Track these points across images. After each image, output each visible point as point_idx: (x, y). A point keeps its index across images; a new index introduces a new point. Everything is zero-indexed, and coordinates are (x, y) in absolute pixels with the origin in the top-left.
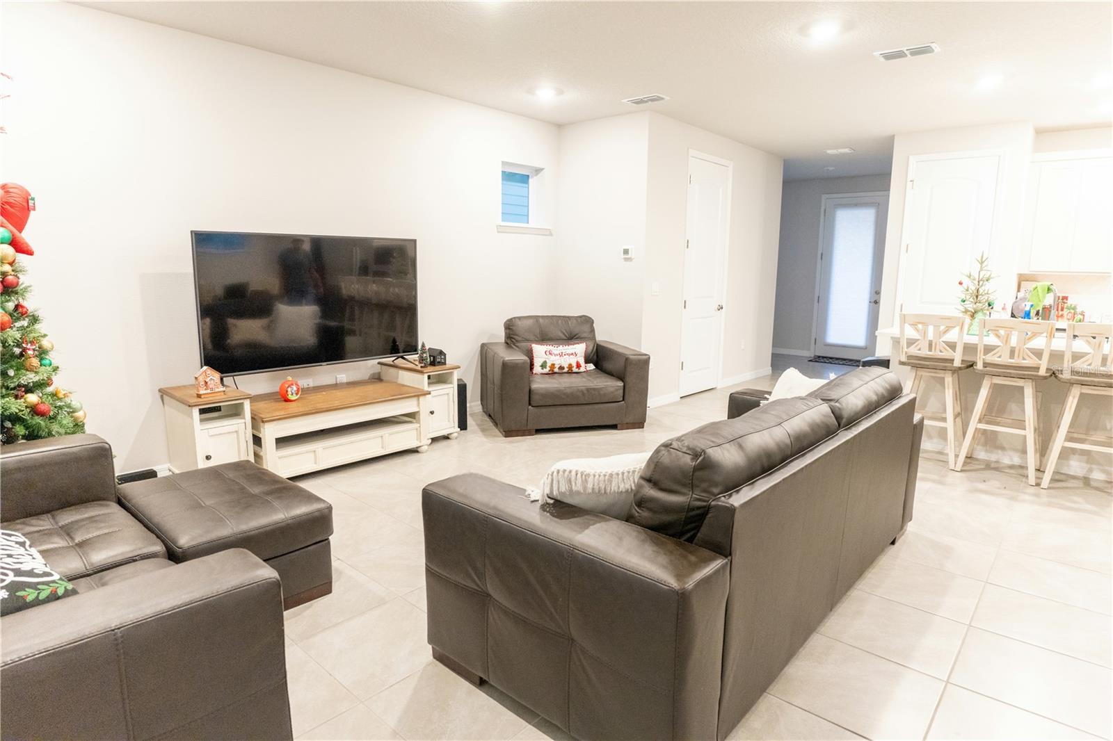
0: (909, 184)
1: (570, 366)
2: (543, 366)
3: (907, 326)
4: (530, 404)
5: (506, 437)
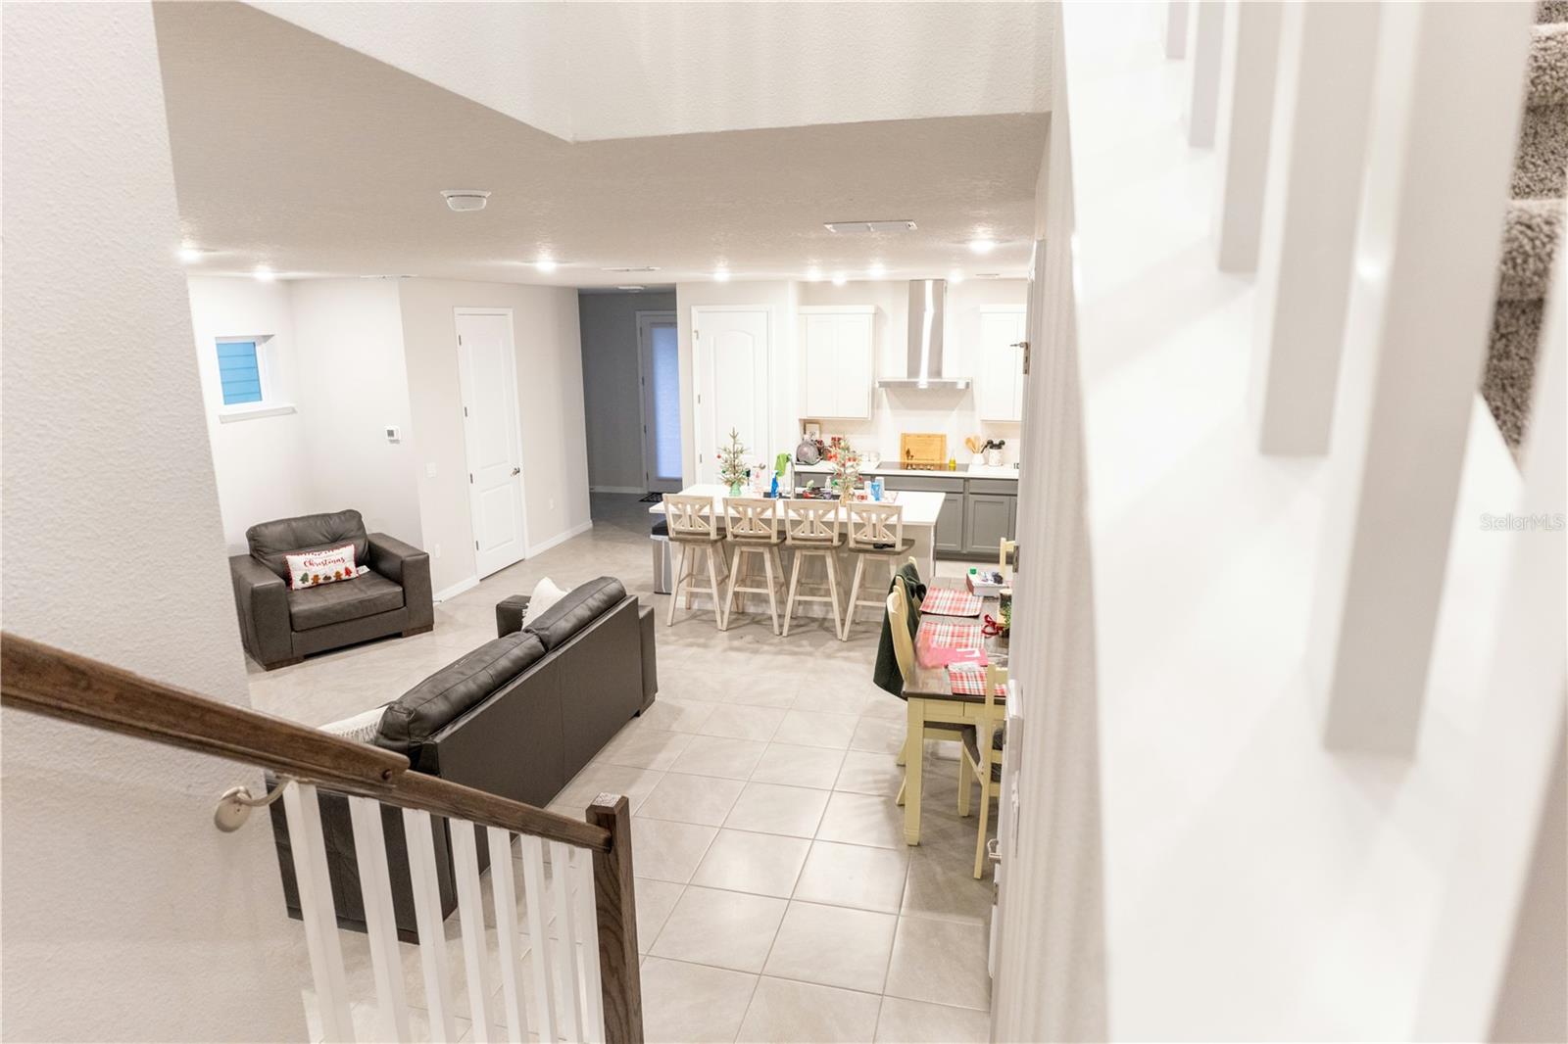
0: (694, 335)
1: (338, 574)
2: (304, 579)
3: (670, 505)
4: (293, 630)
5: (267, 670)
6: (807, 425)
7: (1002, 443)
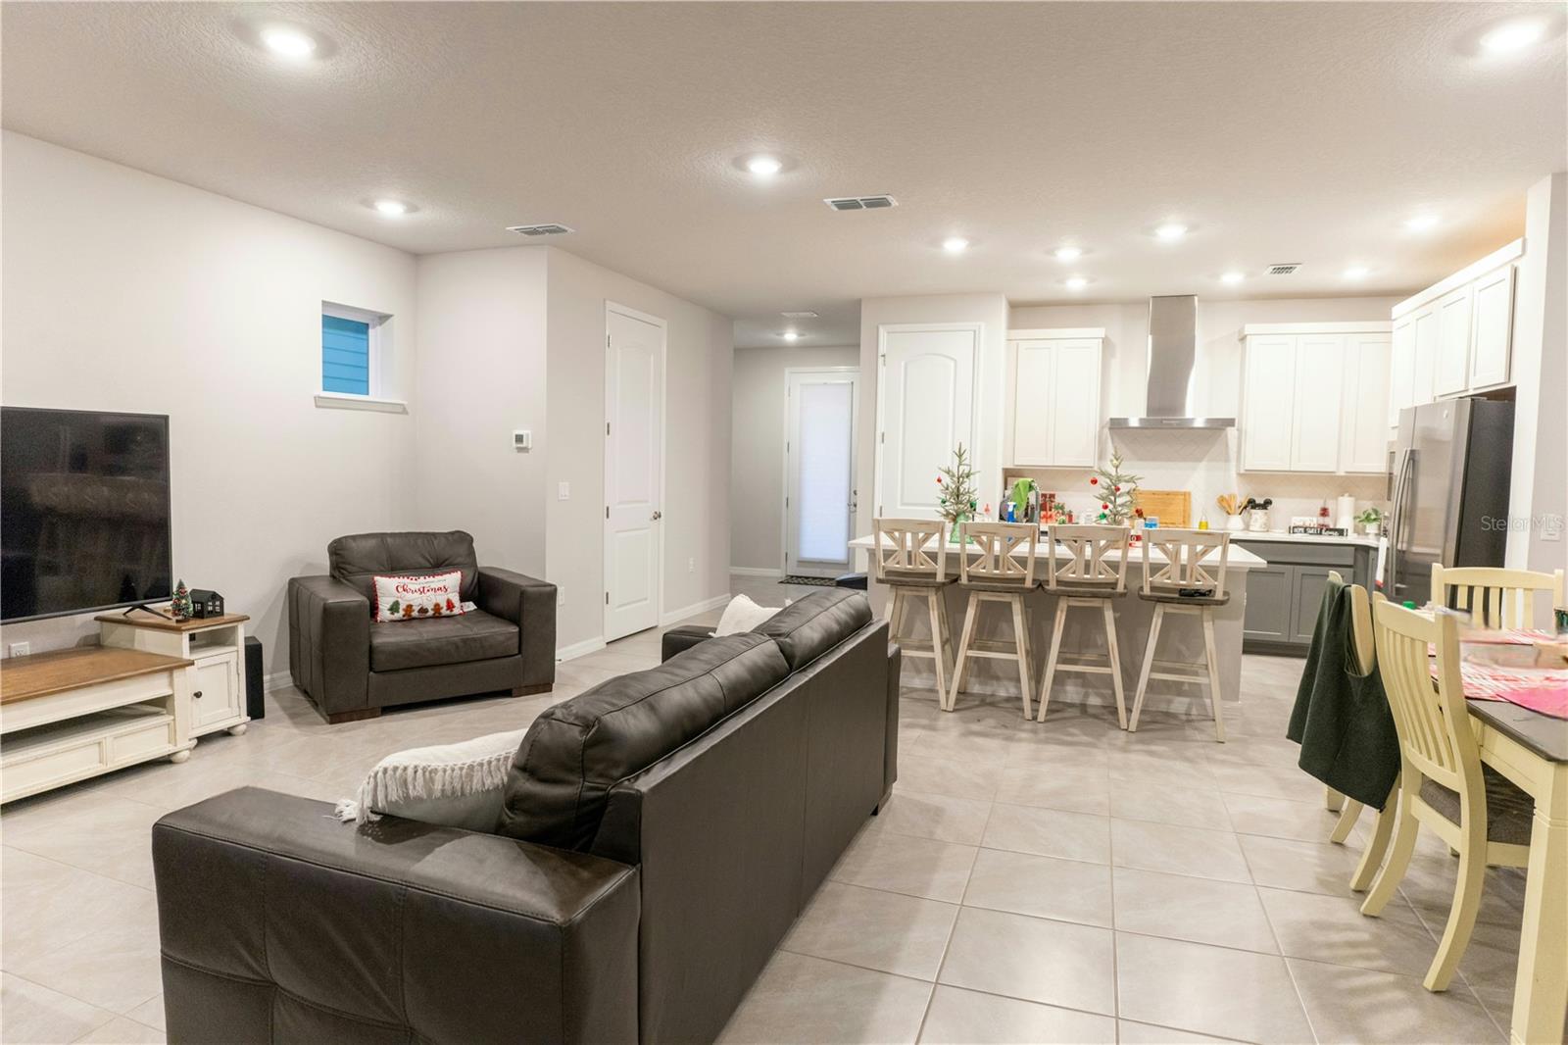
0: (881, 360)
1: (437, 607)
2: (394, 608)
3: (883, 535)
4: (371, 669)
5: (331, 723)
6: (1009, 479)
7: (1268, 503)
